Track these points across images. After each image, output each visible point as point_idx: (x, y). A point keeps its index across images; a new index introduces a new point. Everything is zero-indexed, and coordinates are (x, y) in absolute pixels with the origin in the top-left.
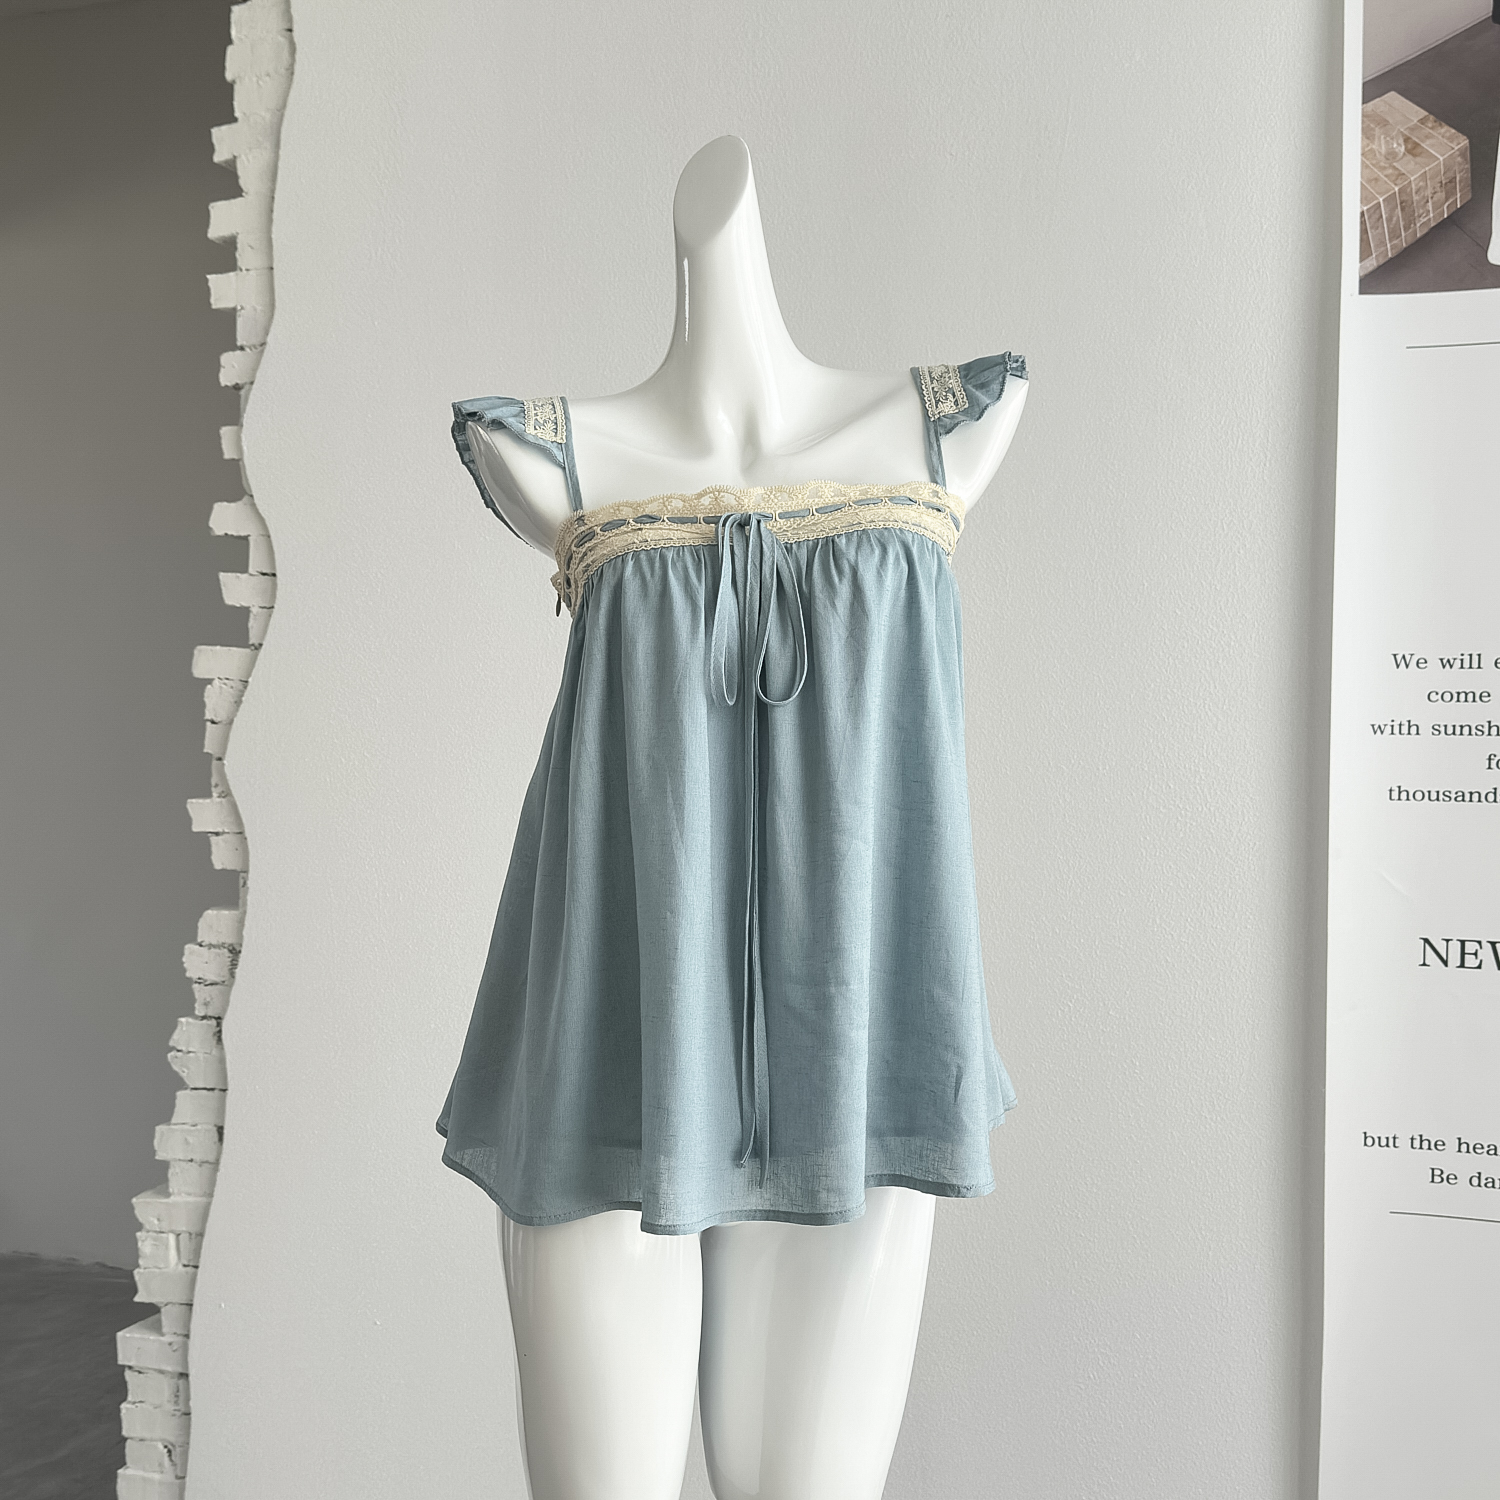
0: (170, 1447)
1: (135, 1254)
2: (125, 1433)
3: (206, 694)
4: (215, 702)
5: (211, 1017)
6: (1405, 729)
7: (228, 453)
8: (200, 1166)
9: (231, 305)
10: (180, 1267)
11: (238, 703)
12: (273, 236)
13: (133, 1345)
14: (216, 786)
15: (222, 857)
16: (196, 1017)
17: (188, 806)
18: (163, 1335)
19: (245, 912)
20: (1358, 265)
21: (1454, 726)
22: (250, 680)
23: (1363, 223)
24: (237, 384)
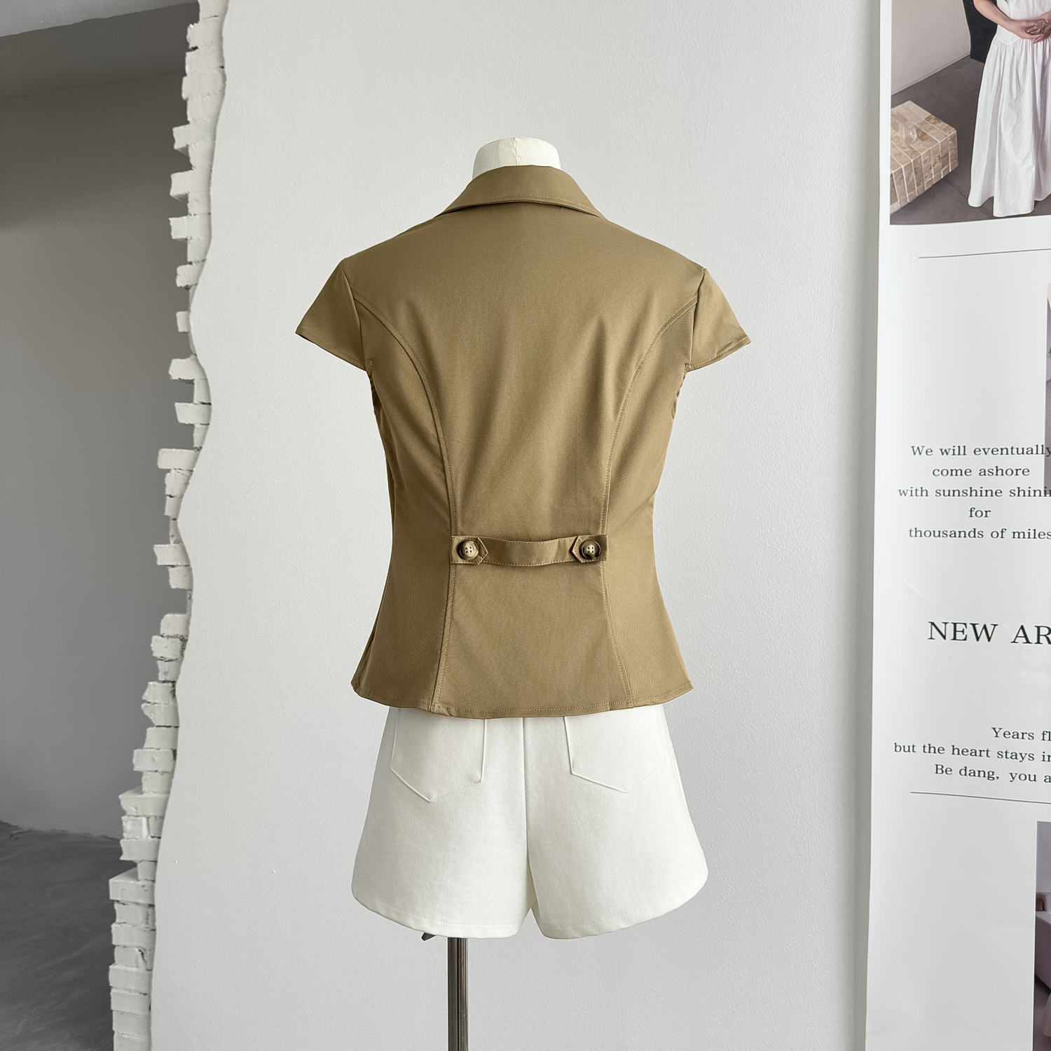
0: (143, 950)
1: (121, 829)
2: (114, 943)
3: (166, 479)
4: (172, 484)
5: (169, 681)
6: (919, 493)
7: (181, 328)
8: (162, 774)
9: (184, 237)
10: (150, 838)
11: (187, 484)
12: (211, 193)
13: (119, 887)
14: (173, 536)
15: (176, 580)
16: (159, 681)
17: (155, 550)
18: (138, 880)
19: (190, 616)
20: (889, 206)
21: (949, 491)
22: (194, 469)
23: (892, 181)
24: (187, 285)
